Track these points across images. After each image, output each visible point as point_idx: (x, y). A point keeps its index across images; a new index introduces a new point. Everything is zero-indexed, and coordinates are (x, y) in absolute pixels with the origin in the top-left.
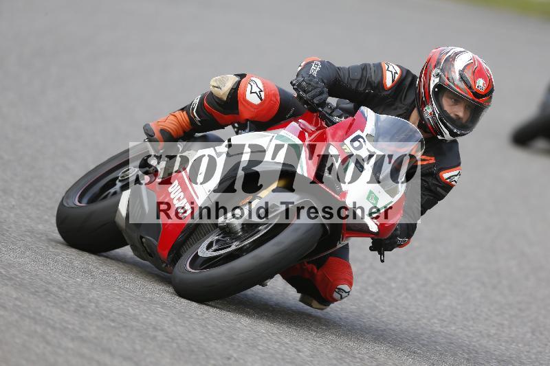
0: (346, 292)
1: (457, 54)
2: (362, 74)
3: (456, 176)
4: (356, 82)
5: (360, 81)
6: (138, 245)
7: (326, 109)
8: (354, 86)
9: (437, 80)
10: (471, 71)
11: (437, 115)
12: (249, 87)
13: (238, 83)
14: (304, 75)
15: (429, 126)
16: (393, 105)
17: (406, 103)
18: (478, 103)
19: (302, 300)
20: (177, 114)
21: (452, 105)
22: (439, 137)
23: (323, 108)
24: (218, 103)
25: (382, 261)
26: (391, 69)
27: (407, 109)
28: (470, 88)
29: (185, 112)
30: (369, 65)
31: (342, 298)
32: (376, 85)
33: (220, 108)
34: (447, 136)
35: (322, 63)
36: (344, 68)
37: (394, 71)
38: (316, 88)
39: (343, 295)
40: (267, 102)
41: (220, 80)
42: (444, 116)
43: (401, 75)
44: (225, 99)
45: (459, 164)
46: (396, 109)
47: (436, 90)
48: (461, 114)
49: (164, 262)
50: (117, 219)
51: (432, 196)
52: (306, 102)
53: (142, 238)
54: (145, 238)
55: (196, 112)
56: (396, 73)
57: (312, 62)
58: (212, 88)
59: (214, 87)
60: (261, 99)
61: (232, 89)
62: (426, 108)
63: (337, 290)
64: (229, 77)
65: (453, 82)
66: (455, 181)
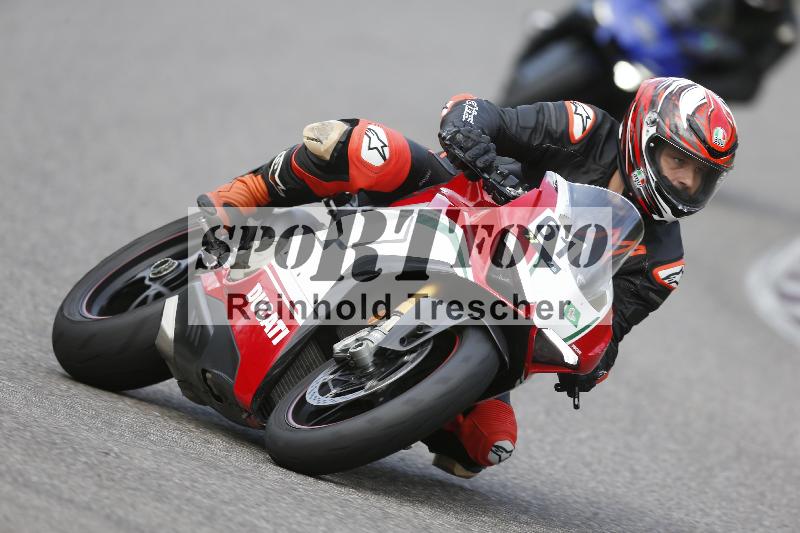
0: (507, 452)
1: (682, 89)
2: (537, 118)
3: (677, 273)
4: (528, 132)
5: (534, 130)
6: (194, 381)
7: (494, 175)
8: (525, 138)
9: (653, 130)
10: (704, 115)
11: (653, 185)
12: (366, 139)
13: (348, 135)
14: (454, 123)
15: (639, 198)
16: (582, 166)
17: (602, 163)
18: (715, 164)
19: (437, 463)
20: (247, 178)
21: (677, 168)
22: (656, 217)
23: (489, 174)
24: (315, 164)
25: (576, 407)
26: (580, 111)
27: (604, 173)
28: (704, 141)
29: (259, 177)
30: (547, 105)
31: (500, 461)
32: (558, 135)
33: (317, 171)
34: (668, 215)
35: (479, 102)
37: (585, 115)
38: (478, 143)
39: (502, 454)
40: (393, 163)
41: (318, 129)
42: (664, 186)
43: (595, 122)
44: (328, 157)
46: (586, 173)
47: (652, 145)
48: (689, 182)
49: (244, 411)
50: (159, 341)
51: (641, 305)
53: (204, 371)
54: (210, 372)
55: (279, 176)
56: (588, 117)
57: (464, 101)
58: (305, 140)
59: (308, 138)
60: (384, 158)
61: (339, 142)
62: (635, 173)
63: (494, 449)
64: (332, 124)
65: (678, 134)
66: (675, 282)
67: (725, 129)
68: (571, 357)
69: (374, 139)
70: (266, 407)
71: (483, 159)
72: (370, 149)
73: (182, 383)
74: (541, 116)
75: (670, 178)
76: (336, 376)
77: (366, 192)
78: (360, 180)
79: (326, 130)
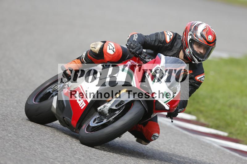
0: (157, 137)
1: (199, 25)
2: (156, 37)
3: (203, 77)
4: (154, 41)
5: (155, 41)
6: (62, 121)
7: (142, 56)
8: (153, 43)
9: (191, 37)
10: (205, 32)
11: (192, 53)
12: (108, 47)
14: (131, 41)
19: (137, 141)
22: (193, 62)
25: (172, 122)
26: (168, 34)
28: (205, 40)
29: (79, 60)
30: (159, 33)
31: (155, 139)
32: (162, 42)
33: (95, 57)
34: (197, 62)
35: (138, 34)
36: (148, 36)
37: (170, 35)
38: (137, 46)
40: (116, 53)
42: (195, 53)
43: (173, 36)
44: (98, 53)
45: (203, 72)
47: (191, 41)
49: (74, 129)
50: (52, 109)
51: (193, 88)
52: (133, 53)
53: (64, 118)
55: (84, 59)
56: (171, 35)
57: (134, 35)
58: (91, 48)
59: (92, 47)
60: (114, 52)
61: (101, 48)
62: (187, 50)
63: (153, 136)
64: (98, 43)
65: (198, 38)
66: (202, 80)
67: (212, 35)
68: (167, 108)
69: (110, 46)
71: (139, 51)
72: (109, 49)
73: (60, 121)
74: (157, 36)
75: (196, 51)
78: (107, 59)
79: (96, 45)
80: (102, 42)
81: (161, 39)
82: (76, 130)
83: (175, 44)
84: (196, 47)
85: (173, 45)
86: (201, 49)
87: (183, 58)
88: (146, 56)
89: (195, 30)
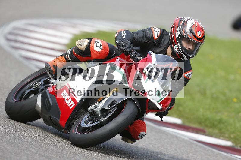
0: (144, 135)
1: (187, 20)
2: (143, 34)
3: (190, 74)
4: (141, 38)
5: (143, 37)
6: (48, 120)
8: (140, 40)
9: (179, 33)
11: (180, 49)
12: (95, 44)
15: (177, 54)
17: (164, 44)
18: (199, 42)
19: (123, 139)
20: (59, 58)
21: (187, 44)
22: (182, 59)
23: (131, 54)
25: (162, 121)
26: (156, 30)
28: (195, 35)
30: (146, 29)
31: (142, 138)
32: (150, 38)
33: (81, 54)
34: (186, 58)
35: (126, 31)
38: (127, 44)
39: (142, 136)
40: (104, 50)
41: (81, 42)
42: (184, 50)
43: (161, 33)
44: (84, 50)
47: (179, 38)
48: (191, 47)
53: (50, 117)
54: (52, 117)
55: (69, 56)
58: (77, 45)
60: (101, 49)
61: (87, 45)
62: (175, 46)
63: (140, 135)
64: (85, 40)
65: (187, 34)
66: (190, 77)
67: (201, 31)
68: (159, 107)
69: (98, 43)
70: (69, 128)
71: (129, 49)
72: (97, 47)
75: (185, 47)
76: (89, 118)
77: (96, 59)
78: (94, 56)
79: (83, 42)
80: (88, 39)
81: (149, 36)
82: (64, 130)
83: (163, 40)
84: (185, 43)
85: (161, 41)
86: (190, 46)
87: (170, 54)
88: (136, 54)
89: (183, 26)
